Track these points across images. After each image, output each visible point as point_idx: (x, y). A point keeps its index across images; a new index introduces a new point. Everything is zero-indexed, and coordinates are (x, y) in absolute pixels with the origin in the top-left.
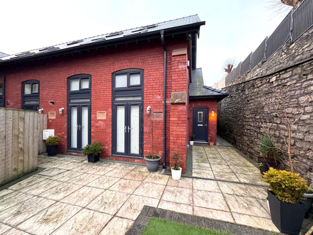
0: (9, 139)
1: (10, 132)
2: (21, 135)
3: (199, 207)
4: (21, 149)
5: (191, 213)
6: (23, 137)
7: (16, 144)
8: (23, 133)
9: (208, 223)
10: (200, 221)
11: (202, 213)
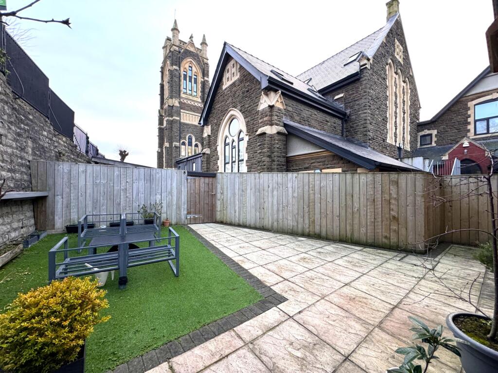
0: (378, 203)
1: (379, 196)
2: (393, 201)
3: (236, 350)
4: (394, 217)
5: (238, 330)
6: (396, 203)
7: (386, 210)
8: (397, 200)
9: (208, 334)
10: (219, 329)
11: (223, 341)
